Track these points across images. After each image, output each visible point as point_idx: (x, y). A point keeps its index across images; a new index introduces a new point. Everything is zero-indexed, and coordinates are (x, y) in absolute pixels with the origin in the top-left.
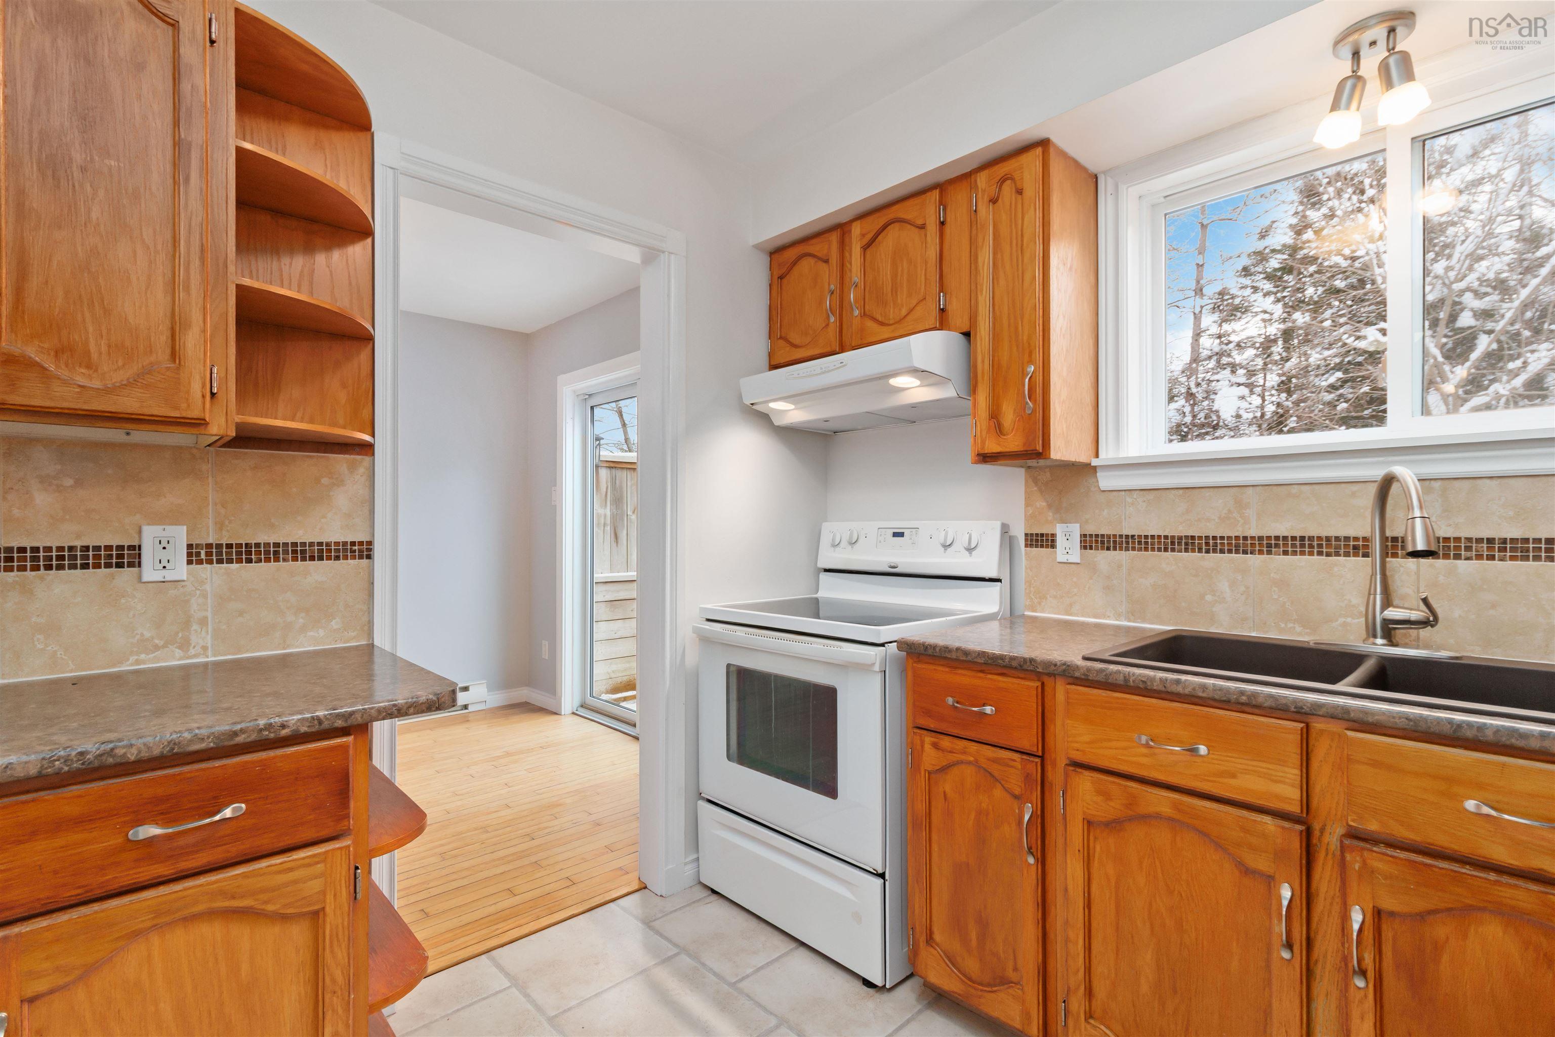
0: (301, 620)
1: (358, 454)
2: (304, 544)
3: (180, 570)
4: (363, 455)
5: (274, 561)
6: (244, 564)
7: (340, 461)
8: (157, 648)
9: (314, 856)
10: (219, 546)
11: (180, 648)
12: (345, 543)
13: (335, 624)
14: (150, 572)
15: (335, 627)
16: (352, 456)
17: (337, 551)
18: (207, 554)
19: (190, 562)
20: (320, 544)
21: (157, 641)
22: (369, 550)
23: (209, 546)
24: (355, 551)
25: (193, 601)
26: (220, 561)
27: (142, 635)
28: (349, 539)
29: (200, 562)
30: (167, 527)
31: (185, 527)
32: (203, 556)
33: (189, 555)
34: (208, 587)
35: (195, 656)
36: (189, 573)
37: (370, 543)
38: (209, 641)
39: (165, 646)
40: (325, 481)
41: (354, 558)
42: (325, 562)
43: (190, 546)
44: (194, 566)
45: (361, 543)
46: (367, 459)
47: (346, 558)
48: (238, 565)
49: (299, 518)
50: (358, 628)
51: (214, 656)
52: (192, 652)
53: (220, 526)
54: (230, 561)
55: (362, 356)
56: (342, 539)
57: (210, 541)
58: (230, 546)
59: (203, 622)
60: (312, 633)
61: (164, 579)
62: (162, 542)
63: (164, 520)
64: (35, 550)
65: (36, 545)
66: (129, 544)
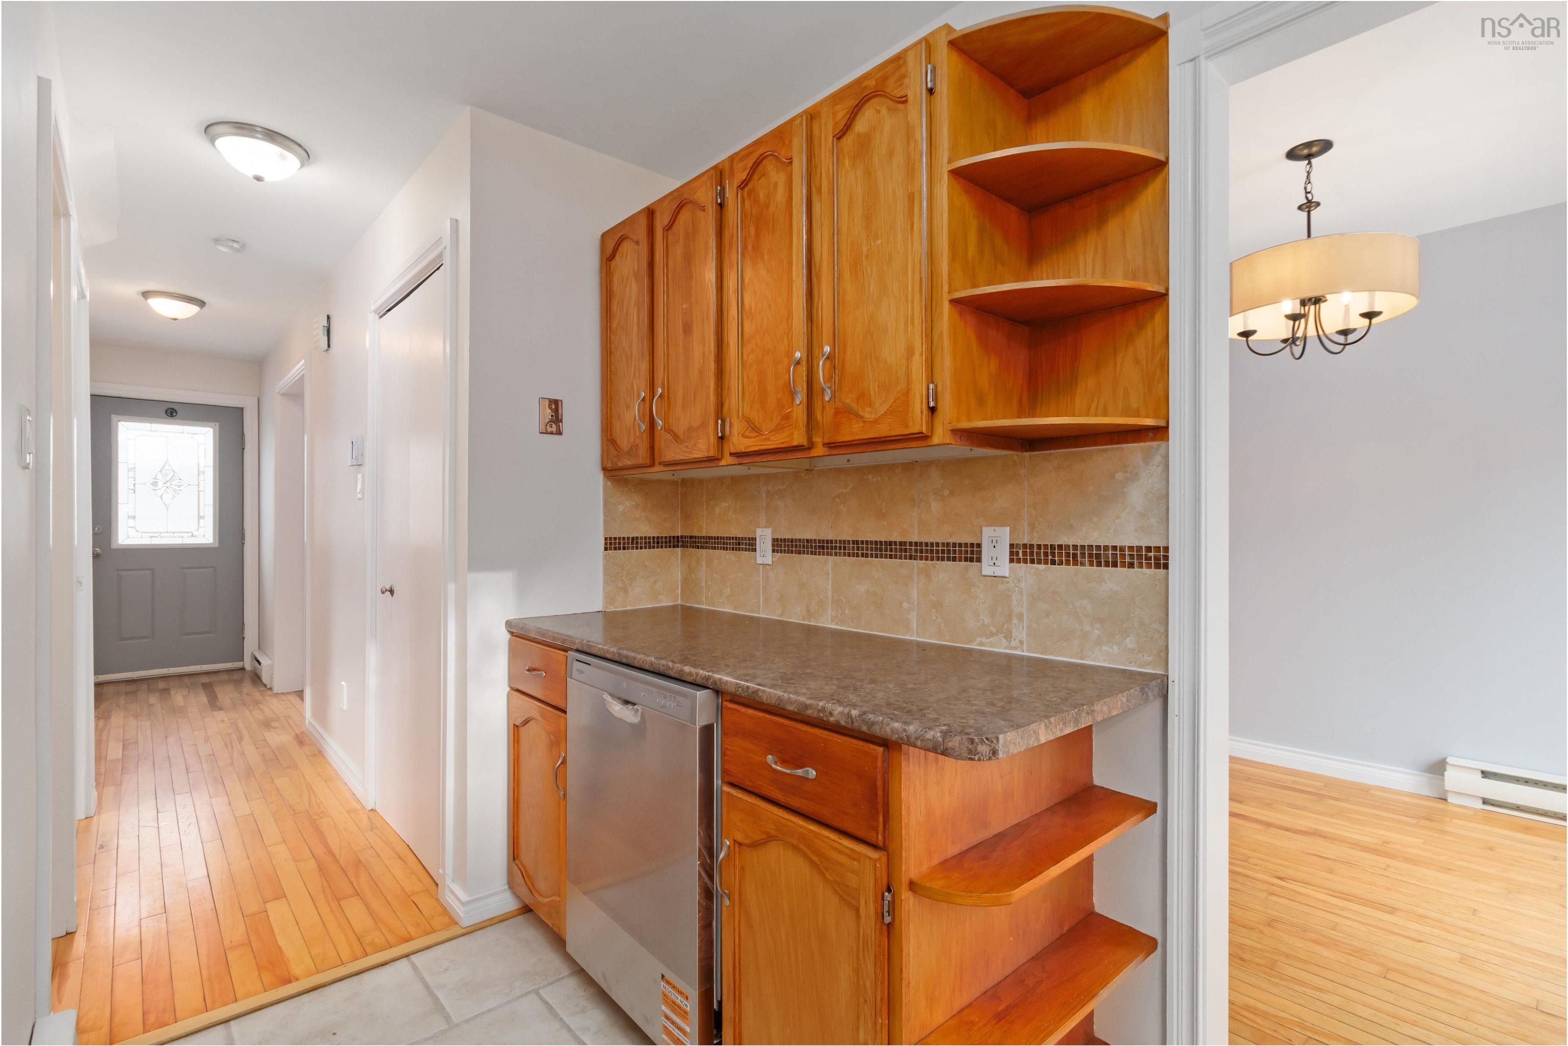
0: (1096, 632)
1: (1153, 439)
2: (1098, 547)
3: (1004, 568)
4: (1159, 440)
5: (1073, 565)
6: (1049, 565)
7: (1134, 450)
8: (992, 634)
10: (1032, 546)
11: (1005, 637)
12: (1139, 548)
13: (1130, 642)
14: (987, 568)
15: (1129, 646)
16: (1147, 444)
17: (1132, 556)
18: (1025, 553)
19: (1011, 561)
20: (1115, 548)
21: (992, 629)
22: (1166, 558)
23: (1025, 546)
24: (1150, 558)
25: (1013, 597)
26: (1032, 562)
27: (983, 621)
28: (1144, 544)
29: (1019, 561)
30: (997, 528)
31: (1008, 529)
32: (1021, 556)
33: (1011, 553)
34: (1023, 585)
35: (1015, 648)
36: (1011, 570)
37: (1166, 549)
38: (1024, 636)
39: (995, 634)
40: (1119, 476)
41: (1149, 566)
42: (1119, 569)
43: (1012, 546)
44: (1015, 565)
45: (1158, 549)
46: (1163, 444)
47: (1141, 566)
48: (1045, 566)
49: (1095, 519)
50: (1155, 652)
51: (1028, 652)
52: (1013, 643)
53: (1032, 527)
54: (1039, 562)
55: (1156, 317)
56: (1136, 543)
57: (1026, 542)
58: (1039, 546)
59: (1020, 617)
60: (1105, 648)
61: (995, 575)
62: (994, 541)
63: (996, 521)
64: (932, 544)
65: (932, 540)
66: (975, 542)
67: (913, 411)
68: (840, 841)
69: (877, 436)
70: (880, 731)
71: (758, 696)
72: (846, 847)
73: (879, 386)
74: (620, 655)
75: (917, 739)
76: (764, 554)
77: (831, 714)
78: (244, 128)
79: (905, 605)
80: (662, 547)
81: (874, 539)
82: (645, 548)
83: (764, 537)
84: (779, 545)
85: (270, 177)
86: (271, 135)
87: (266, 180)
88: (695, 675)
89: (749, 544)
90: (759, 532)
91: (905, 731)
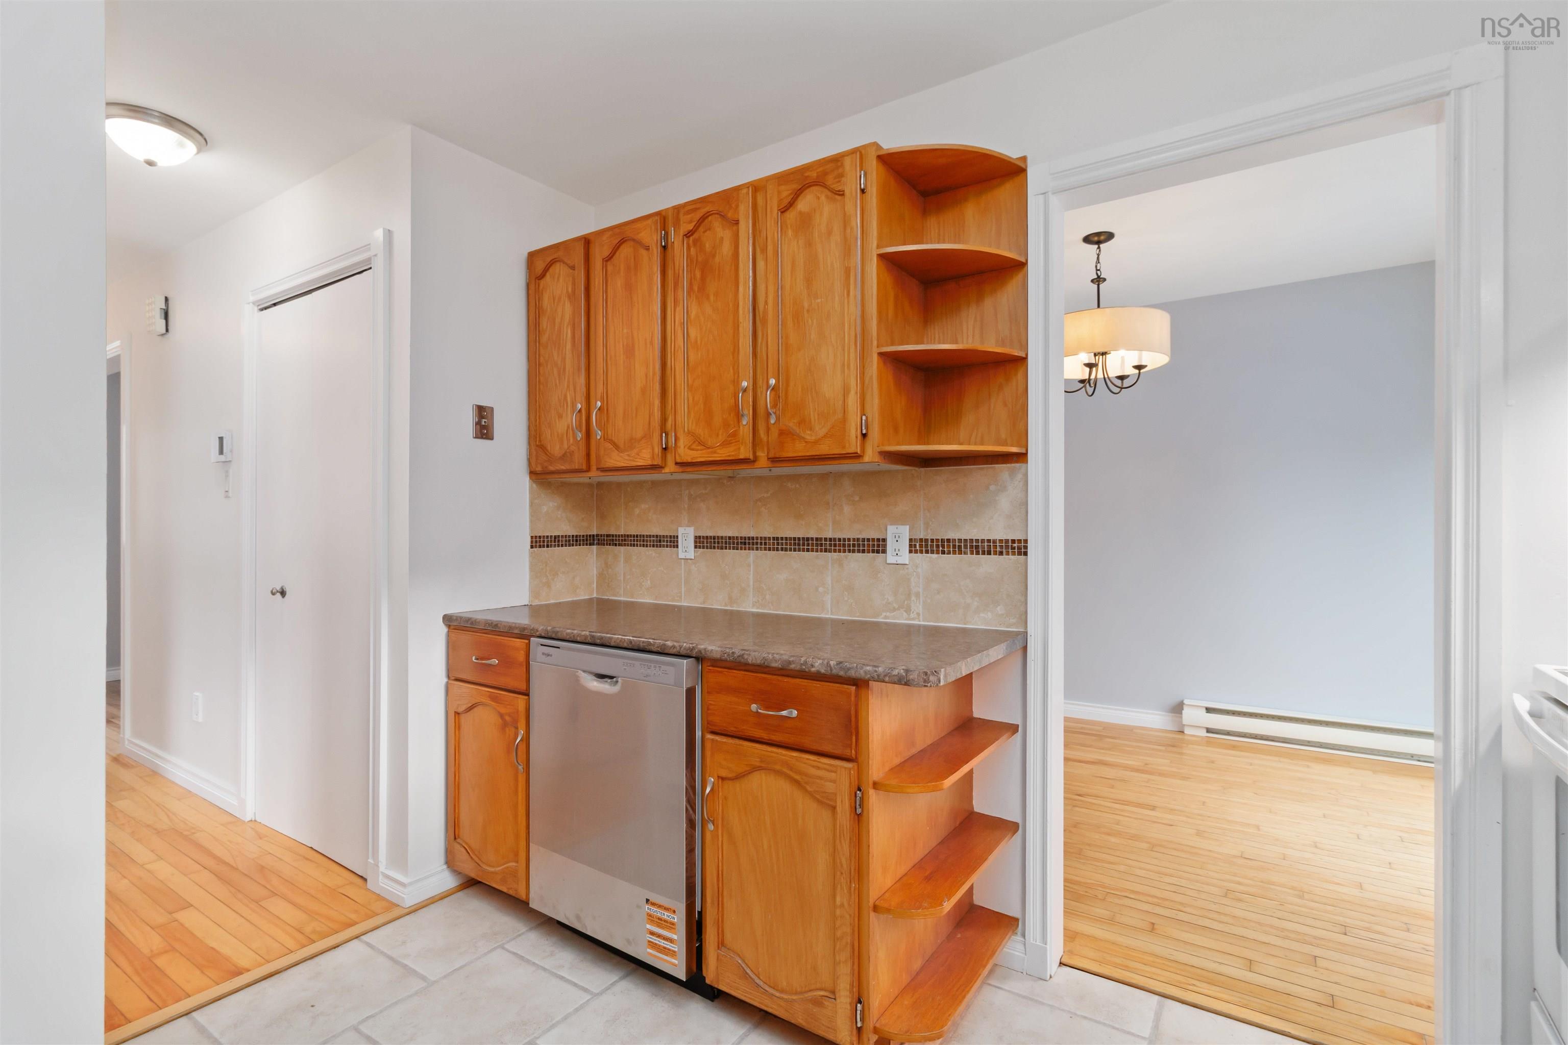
0: (976, 603)
1: (1017, 462)
2: (977, 541)
3: (905, 557)
4: (1021, 463)
5: (959, 554)
6: (940, 555)
7: (1003, 470)
8: (894, 610)
9: (831, 765)
10: (926, 540)
11: (906, 611)
12: (1007, 541)
13: (1000, 609)
14: (891, 558)
15: (1000, 613)
16: (1013, 465)
17: (1001, 547)
18: (921, 546)
19: (911, 552)
20: (989, 541)
21: (895, 605)
22: (1026, 547)
23: (921, 540)
24: (1014, 548)
25: (912, 579)
26: (927, 552)
27: (888, 599)
28: (1010, 538)
29: (916, 552)
30: (899, 527)
31: (908, 526)
32: (918, 548)
33: (910, 546)
34: (919, 570)
35: (913, 619)
36: (910, 560)
37: (1026, 541)
38: (921, 610)
39: (898, 609)
40: (992, 488)
41: (1014, 554)
42: (992, 556)
43: (911, 540)
44: (913, 554)
45: (1019, 541)
46: (1023, 465)
47: (1008, 554)
48: (937, 555)
49: (974, 520)
50: (1018, 616)
51: (923, 621)
52: (912, 616)
53: (927, 525)
54: (932, 552)
55: (1019, 375)
56: (1004, 537)
57: (922, 537)
58: (932, 540)
59: (917, 595)
60: (982, 615)
61: (898, 563)
62: (897, 537)
63: (899, 520)
64: (844, 540)
65: (844, 537)
66: (881, 537)
67: (849, 436)
68: (819, 760)
69: (818, 454)
70: (855, 674)
71: (743, 658)
72: (825, 764)
73: (818, 415)
74: (593, 637)
75: (885, 676)
76: (687, 548)
77: (812, 666)
78: (137, 111)
79: (821, 589)
80: (580, 545)
81: (792, 536)
82: (566, 546)
83: (687, 535)
84: (701, 542)
85: (162, 162)
86: (169, 121)
87: (159, 164)
88: (678, 648)
89: (672, 542)
90: (681, 531)
91: (876, 671)
